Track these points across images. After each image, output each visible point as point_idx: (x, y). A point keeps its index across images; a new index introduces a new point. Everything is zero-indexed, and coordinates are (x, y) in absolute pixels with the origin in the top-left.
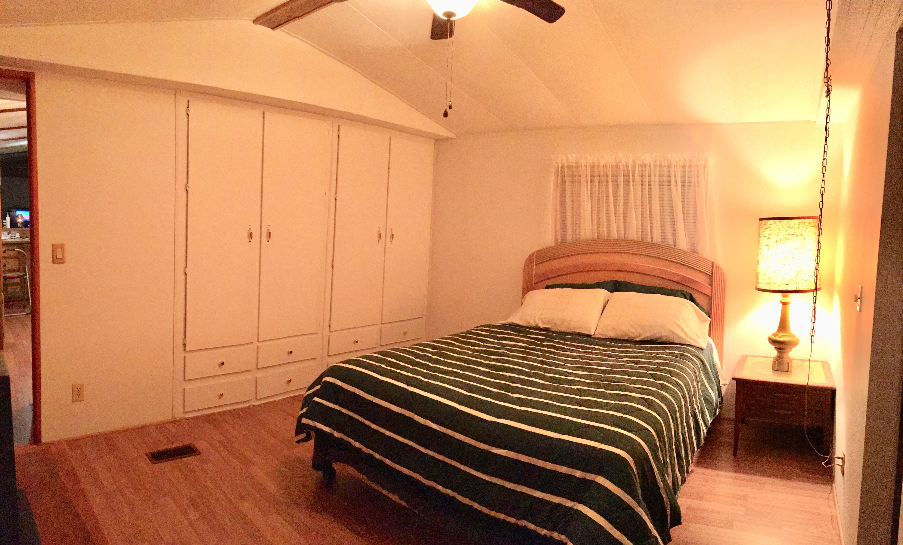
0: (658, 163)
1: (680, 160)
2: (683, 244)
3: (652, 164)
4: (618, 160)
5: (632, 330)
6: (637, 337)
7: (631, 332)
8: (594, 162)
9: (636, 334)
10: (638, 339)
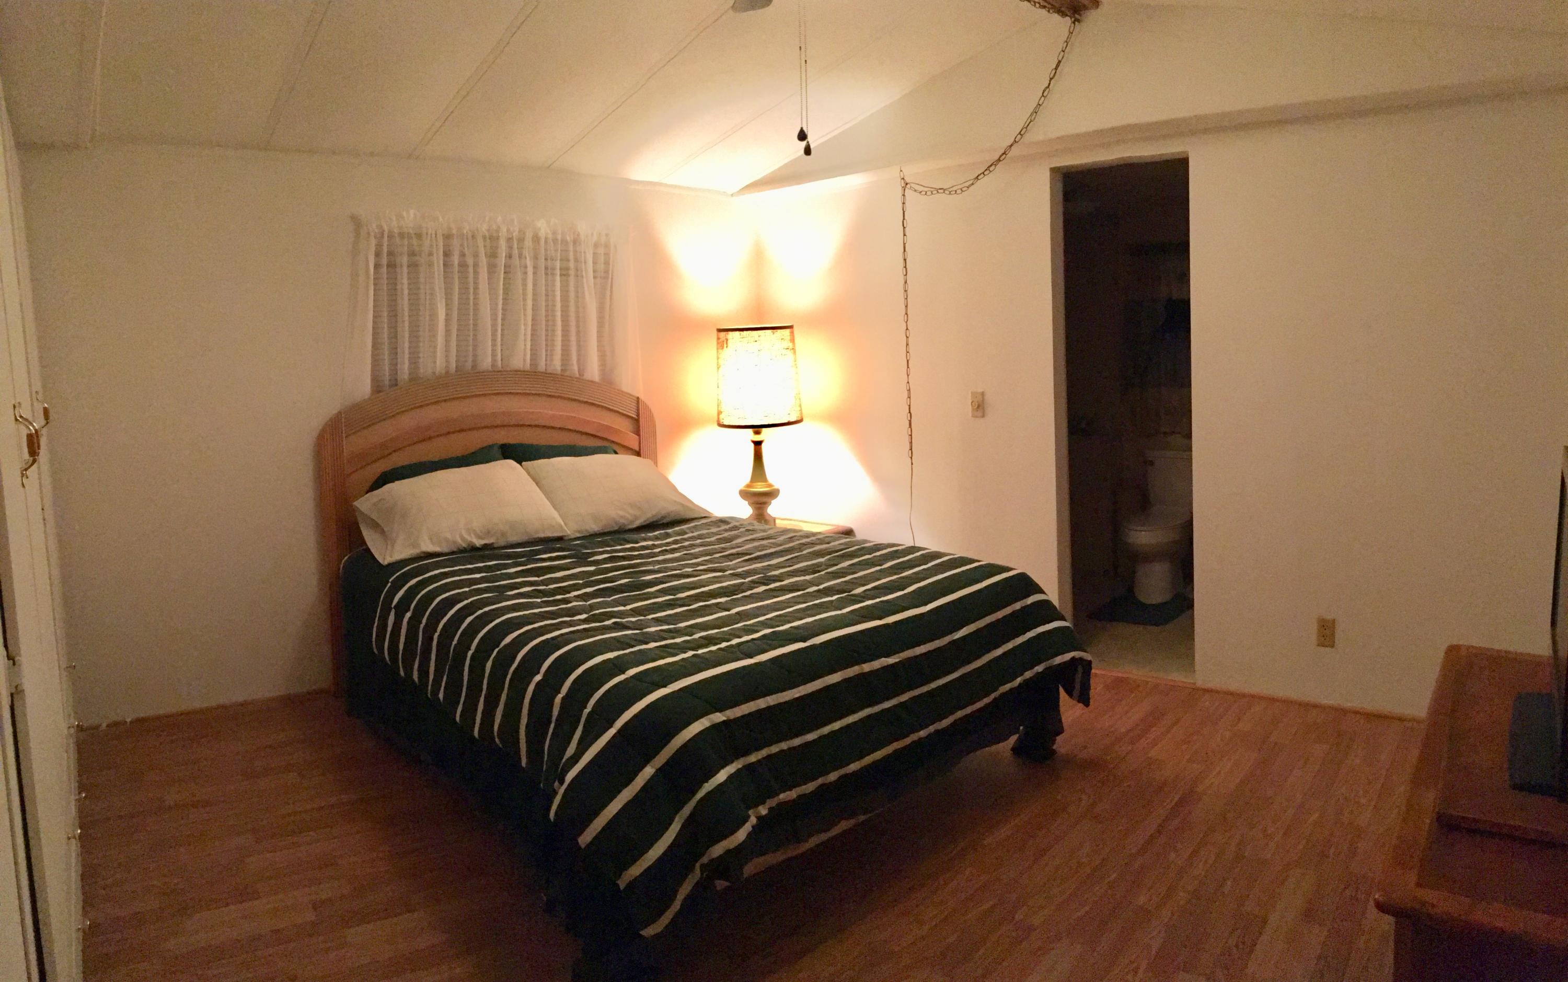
0: (559, 237)
1: (592, 234)
2: (593, 372)
3: (550, 236)
4: (494, 227)
5: (621, 513)
6: (632, 522)
7: (622, 517)
8: (450, 229)
9: (630, 518)
10: (634, 526)
